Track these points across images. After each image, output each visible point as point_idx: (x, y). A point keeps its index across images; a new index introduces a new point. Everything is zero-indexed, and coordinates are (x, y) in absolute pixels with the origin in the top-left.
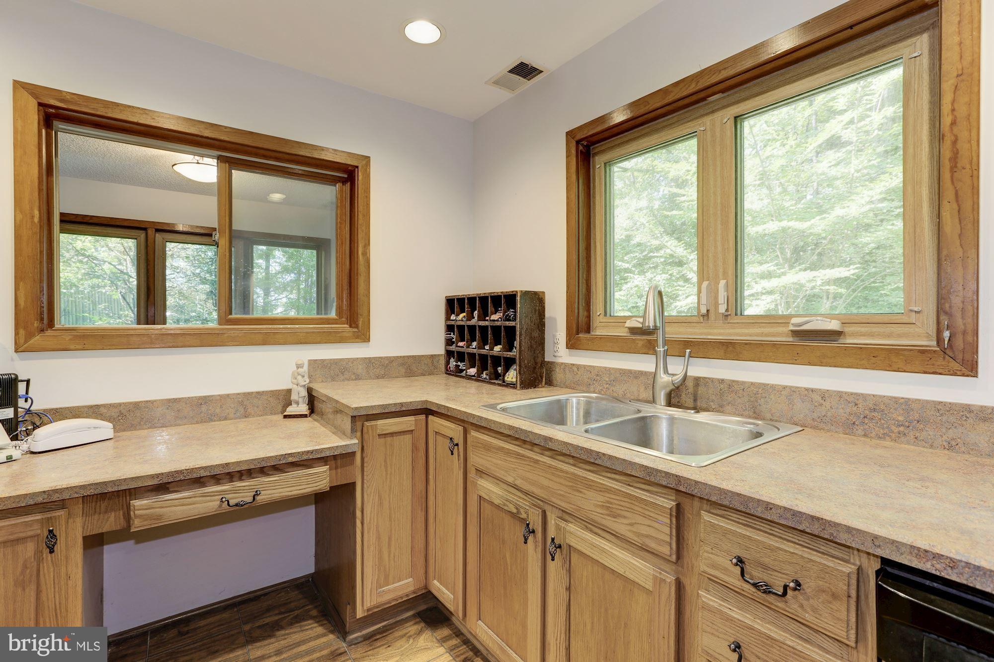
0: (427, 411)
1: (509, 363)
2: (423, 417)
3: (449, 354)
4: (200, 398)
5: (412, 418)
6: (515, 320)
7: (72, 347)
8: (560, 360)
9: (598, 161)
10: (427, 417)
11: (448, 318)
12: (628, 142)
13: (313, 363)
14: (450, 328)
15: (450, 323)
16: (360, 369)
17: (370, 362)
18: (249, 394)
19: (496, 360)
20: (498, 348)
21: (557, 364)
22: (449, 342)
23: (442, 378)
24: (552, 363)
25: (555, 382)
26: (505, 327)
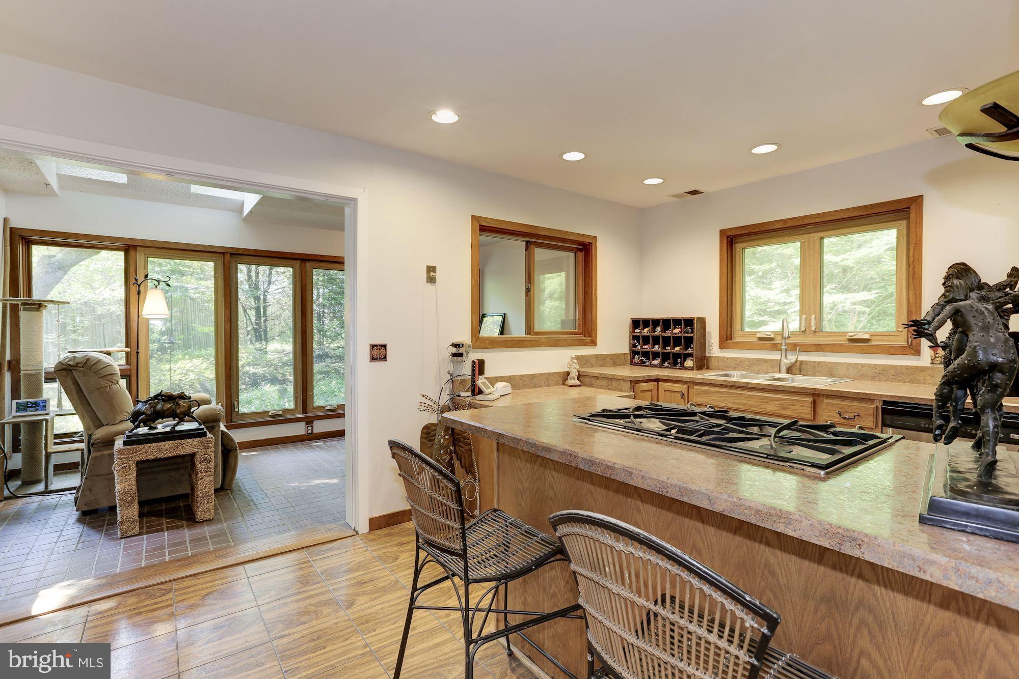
0: (658, 380)
1: (686, 356)
2: (656, 383)
3: (634, 353)
4: (532, 375)
5: (652, 383)
6: (692, 332)
7: (489, 347)
8: (714, 355)
9: (738, 247)
10: (658, 384)
11: (632, 331)
12: (758, 239)
13: (578, 358)
14: (634, 338)
15: (634, 334)
16: (593, 361)
17: (597, 357)
18: (550, 373)
19: (677, 356)
20: (677, 349)
21: (713, 357)
22: (634, 346)
23: (629, 367)
24: (709, 357)
25: (711, 367)
26: (685, 337)
